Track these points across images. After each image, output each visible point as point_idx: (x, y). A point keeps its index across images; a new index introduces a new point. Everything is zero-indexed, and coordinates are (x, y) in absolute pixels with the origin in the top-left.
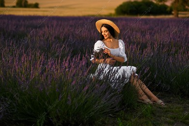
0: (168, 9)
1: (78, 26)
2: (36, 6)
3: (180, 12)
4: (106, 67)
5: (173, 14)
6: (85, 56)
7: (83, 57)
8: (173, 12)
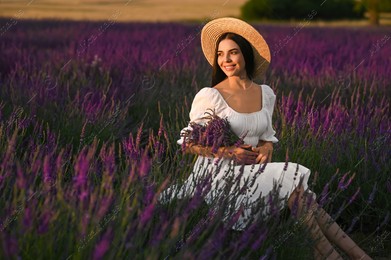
0: (357, 8)
3: (382, 15)
4: (218, 171)
5: (367, 19)
6: (156, 134)
7: (151, 137)
8: (367, 15)
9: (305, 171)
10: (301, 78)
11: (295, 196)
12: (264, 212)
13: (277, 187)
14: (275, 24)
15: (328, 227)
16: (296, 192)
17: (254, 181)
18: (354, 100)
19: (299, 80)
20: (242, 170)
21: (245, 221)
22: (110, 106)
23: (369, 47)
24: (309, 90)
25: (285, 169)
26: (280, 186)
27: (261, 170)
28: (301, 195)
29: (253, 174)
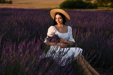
0: (93, 5)
1: (36, 15)
2: (11, 2)
6: (39, 39)
9: (81, 50)
10: (78, 24)
11: (78, 56)
12: (70, 61)
13: (74, 54)
14: (70, 10)
15: (88, 65)
16: (79, 55)
17: (67, 53)
18: (94, 31)
19: (78, 25)
20: (64, 49)
21: (65, 63)
22: (25, 32)
23: (97, 16)
24: (81, 28)
25: (76, 49)
26: (75, 54)
27: (69, 49)
28: (80, 56)
29: (67, 51)
